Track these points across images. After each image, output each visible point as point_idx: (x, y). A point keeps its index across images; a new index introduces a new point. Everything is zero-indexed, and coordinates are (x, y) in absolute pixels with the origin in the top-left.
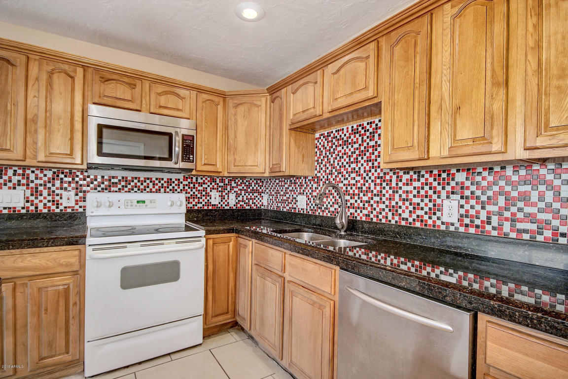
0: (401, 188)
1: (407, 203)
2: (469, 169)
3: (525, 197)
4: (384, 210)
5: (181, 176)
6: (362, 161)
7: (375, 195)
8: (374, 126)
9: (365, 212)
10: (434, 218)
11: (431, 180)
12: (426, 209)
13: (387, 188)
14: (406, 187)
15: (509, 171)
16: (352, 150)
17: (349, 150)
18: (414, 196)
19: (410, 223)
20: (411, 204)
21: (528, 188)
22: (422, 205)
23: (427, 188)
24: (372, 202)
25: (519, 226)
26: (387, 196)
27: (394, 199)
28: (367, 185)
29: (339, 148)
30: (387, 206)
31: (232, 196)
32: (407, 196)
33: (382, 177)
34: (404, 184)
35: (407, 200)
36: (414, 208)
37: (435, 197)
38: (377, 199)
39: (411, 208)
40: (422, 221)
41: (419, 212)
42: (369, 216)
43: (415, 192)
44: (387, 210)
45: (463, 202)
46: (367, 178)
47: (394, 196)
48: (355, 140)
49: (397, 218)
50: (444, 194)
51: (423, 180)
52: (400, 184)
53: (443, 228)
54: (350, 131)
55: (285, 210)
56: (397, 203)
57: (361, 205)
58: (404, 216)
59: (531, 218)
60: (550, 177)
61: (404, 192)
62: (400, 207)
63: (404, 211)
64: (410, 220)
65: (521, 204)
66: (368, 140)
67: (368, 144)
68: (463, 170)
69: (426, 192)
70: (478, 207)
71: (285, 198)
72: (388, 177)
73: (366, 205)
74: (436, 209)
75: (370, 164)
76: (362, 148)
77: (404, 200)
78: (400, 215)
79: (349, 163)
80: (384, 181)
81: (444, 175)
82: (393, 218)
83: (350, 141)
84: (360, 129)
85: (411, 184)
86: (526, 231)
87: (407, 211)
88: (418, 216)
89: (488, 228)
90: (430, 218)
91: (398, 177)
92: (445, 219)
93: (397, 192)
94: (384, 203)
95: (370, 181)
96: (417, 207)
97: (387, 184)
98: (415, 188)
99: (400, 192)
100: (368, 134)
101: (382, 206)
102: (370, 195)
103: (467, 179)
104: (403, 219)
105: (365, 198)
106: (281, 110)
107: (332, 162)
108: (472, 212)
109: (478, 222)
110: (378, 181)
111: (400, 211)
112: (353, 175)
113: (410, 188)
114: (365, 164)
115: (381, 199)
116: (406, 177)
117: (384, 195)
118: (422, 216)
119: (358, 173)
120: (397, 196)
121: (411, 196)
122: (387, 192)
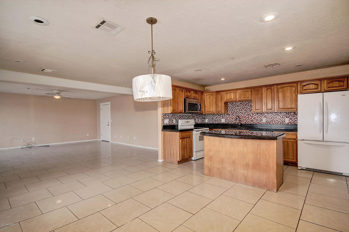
1: (255, 119)
3: (276, 117)
5: (191, 114)
8: (246, 103)
9: (244, 122)
10: (261, 122)
11: (260, 115)
15: (274, 113)
17: (239, 108)
21: (276, 116)
22: (258, 120)
24: (246, 120)
25: (276, 122)
29: (236, 107)
31: (200, 120)
37: (261, 118)
38: (248, 119)
40: (258, 123)
41: (258, 121)
42: (246, 123)
45: (266, 119)
50: (263, 117)
53: (263, 124)
54: (239, 103)
55: (216, 123)
58: (254, 122)
59: (277, 121)
60: (279, 114)
64: (256, 123)
65: (276, 119)
69: (259, 117)
71: (216, 120)
74: (261, 120)
75: (246, 111)
76: (243, 108)
79: (239, 111)
81: (263, 114)
82: (252, 123)
84: (242, 103)
86: (277, 123)
89: (271, 123)
92: (263, 122)
100: (245, 105)
101: (249, 120)
102: (245, 118)
105: (244, 119)
106: (221, 97)
107: (234, 110)
108: (268, 120)
109: (269, 122)
110: (248, 115)
111: (253, 121)
114: (244, 111)
116: (255, 114)
119: (242, 113)
120: (253, 118)
121: (256, 118)
122: (250, 117)
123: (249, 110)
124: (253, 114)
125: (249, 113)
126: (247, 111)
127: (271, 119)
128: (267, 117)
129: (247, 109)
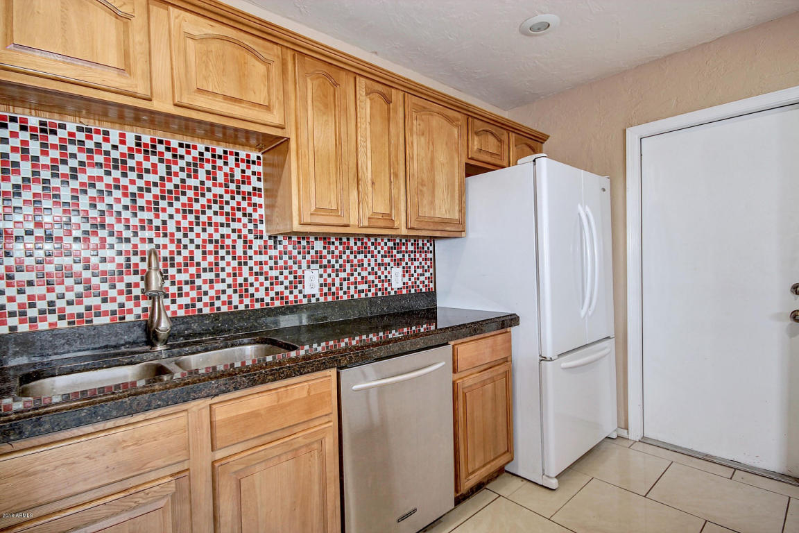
0: (251, 258)
1: (262, 279)
2: (325, 238)
3: (361, 264)
4: (224, 292)
6: (171, 210)
7: (205, 270)
8: (194, 153)
9: (184, 301)
10: (296, 292)
11: (290, 248)
12: (286, 283)
13: (229, 258)
14: (258, 256)
15: (352, 242)
16: (141, 183)
17: (133, 183)
18: (271, 268)
19: (267, 304)
20: (266, 279)
21: (362, 256)
22: (281, 278)
23: (286, 257)
24: (198, 282)
25: (359, 287)
26: (229, 270)
27: (241, 275)
28: (185, 253)
30: (229, 286)
32: (261, 268)
33: (217, 241)
34: (256, 253)
35: (261, 274)
36: (272, 284)
37: (295, 267)
38: (212, 276)
39: (267, 284)
40: (282, 298)
41: (279, 288)
42: (194, 306)
43: (271, 263)
44: (230, 291)
45: (322, 271)
46: (185, 241)
47: (240, 269)
48: (147, 165)
49: (247, 301)
50: (304, 264)
51: (280, 248)
52: (250, 252)
53: (305, 301)
54: (131, 141)
56: (246, 280)
57: (173, 289)
58: (257, 295)
59: (365, 280)
60: (372, 248)
61: (256, 263)
62: (252, 285)
63: (257, 290)
64: (267, 300)
65: (359, 269)
66: (183, 175)
67: (183, 181)
68: (321, 239)
69: (286, 262)
70: (333, 275)
72: (228, 242)
73: (186, 288)
74: (299, 280)
75: (191, 217)
76: (169, 186)
77: (256, 274)
78: (252, 295)
79: (133, 208)
80: (222, 247)
81: (304, 243)
82: (241, 302)
83: (131, 163)
84: (160, 148)
85: (266, 253)
86: (363, 291)
87: (262, 289)
88: (277, 293)
89: (341, 293)
90: (291, 293)
91: (245, 242)
92: (307, 291)
93: (246, 264)
94: (223, 281)
95: (191, 247)
96: (275, 281)
97: (228, 253)
98: (271, 258)
99: (251, 263)
100: (182, 163)
101: (220, 286)
102: (192, 270)
103: (324, 248)
104: (257, 300)
105: (184, 277)
108: (329, 280)
109: (333, 289)
110: (210, 247)
111: (251, 290)
112: (147, 234)
113: (264, 258)
114: (178, 217)
115: (217, 275)
116: (257, 244)
117: (223, 270)
118: (282, 293)
119: (161, 230)
120: (245, 270)
121: (266, 268)
122: (227, 264)
123: (216, 207)
124: (247, 244)
125: (216, 236)
126: (203, 218)
127: (343, 275)
128: (325, 262)
129: (203, 201)
